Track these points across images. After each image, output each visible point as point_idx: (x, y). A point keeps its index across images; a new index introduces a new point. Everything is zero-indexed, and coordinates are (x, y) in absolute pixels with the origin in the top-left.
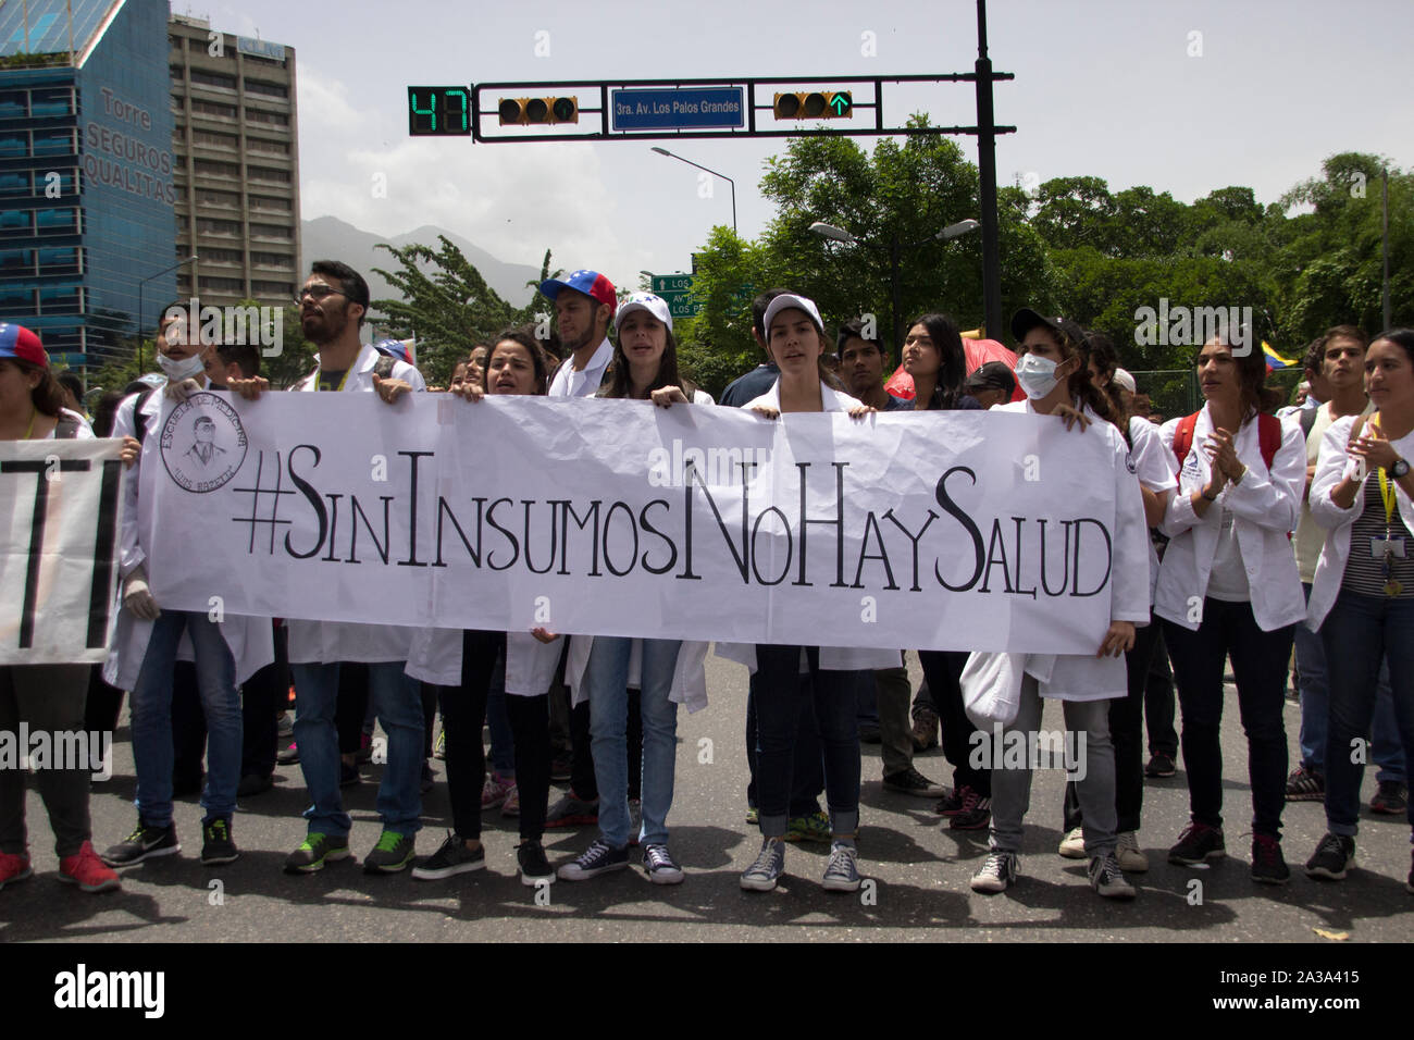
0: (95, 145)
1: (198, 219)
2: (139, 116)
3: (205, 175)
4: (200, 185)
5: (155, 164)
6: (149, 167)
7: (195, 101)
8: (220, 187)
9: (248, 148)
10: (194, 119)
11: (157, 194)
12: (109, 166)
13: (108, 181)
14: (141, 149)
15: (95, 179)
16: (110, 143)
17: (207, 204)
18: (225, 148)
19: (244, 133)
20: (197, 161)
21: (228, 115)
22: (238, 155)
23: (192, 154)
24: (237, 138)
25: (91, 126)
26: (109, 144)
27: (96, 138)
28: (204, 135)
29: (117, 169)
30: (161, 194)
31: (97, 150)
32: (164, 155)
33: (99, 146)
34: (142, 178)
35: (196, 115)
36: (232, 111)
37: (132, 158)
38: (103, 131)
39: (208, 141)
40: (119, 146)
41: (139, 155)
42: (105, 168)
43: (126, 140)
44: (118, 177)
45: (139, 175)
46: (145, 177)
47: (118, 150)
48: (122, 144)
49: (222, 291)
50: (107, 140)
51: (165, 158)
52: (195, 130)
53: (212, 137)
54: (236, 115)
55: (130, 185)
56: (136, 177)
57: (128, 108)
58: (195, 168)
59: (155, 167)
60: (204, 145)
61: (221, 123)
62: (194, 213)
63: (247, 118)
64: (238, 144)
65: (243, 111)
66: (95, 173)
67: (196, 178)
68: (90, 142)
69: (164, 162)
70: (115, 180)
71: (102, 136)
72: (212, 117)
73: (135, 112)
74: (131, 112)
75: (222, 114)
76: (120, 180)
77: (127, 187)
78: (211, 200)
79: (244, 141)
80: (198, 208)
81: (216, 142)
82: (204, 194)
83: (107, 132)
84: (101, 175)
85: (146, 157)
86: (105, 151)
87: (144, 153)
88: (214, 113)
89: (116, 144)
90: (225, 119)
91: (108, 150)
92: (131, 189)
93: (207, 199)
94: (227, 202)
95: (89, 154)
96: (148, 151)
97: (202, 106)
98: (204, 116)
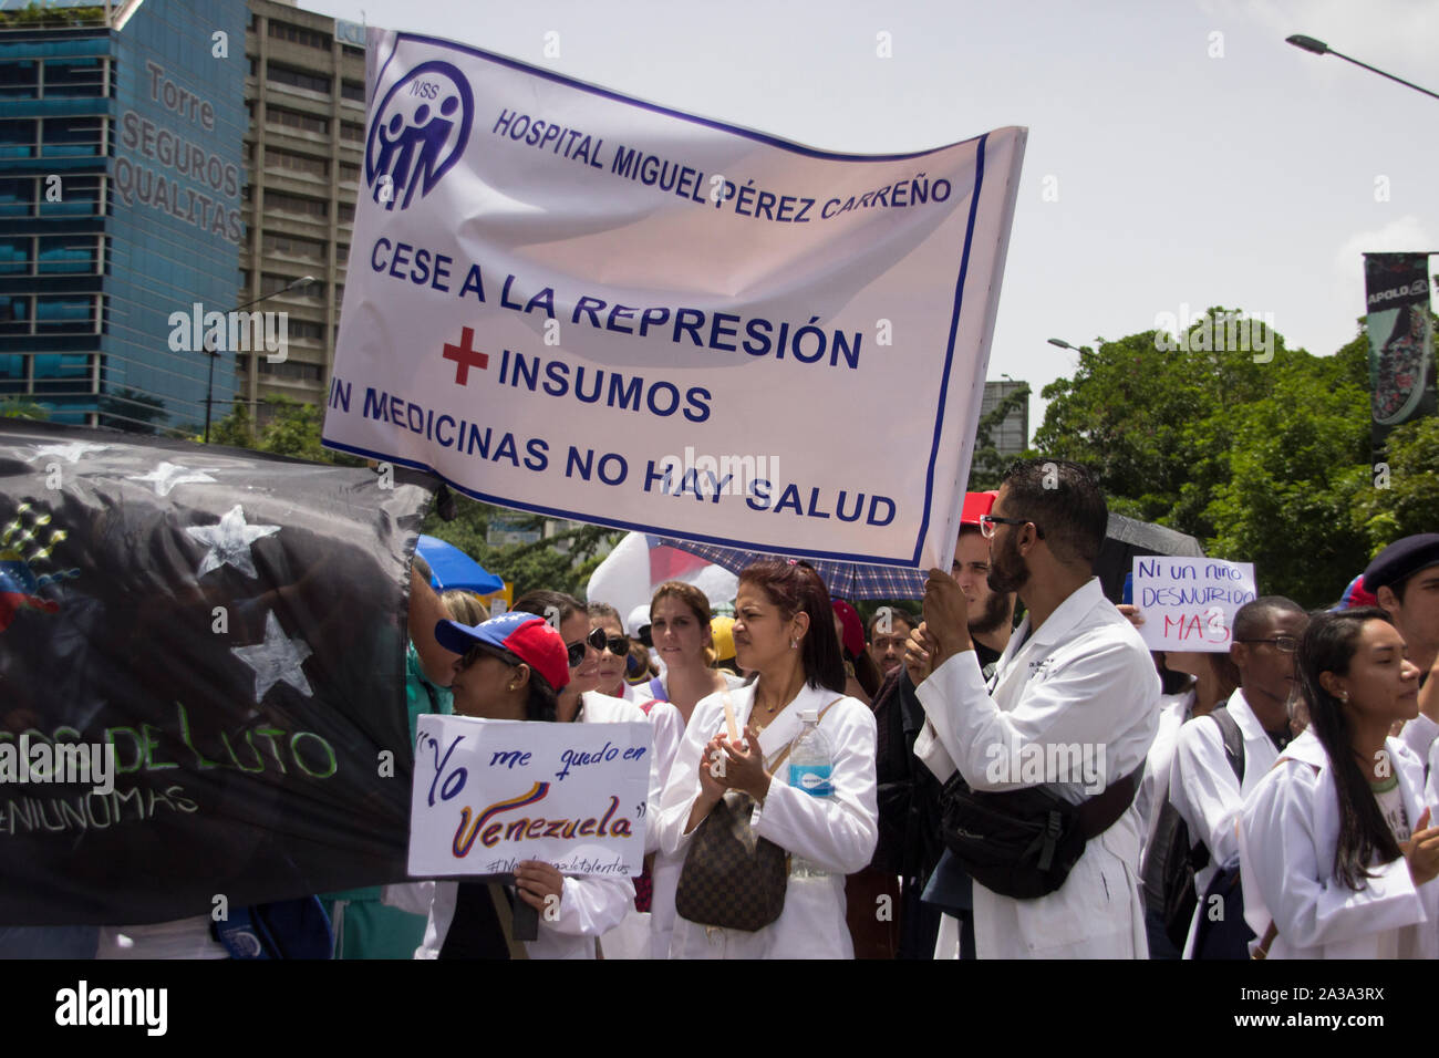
0: (133, 144)
1: (264, 275)
2: (197, 108)
3: (278, 213)
4: (270, 227)
5: (216, 182)
6: (207, 184)
7: (271, 107)
8: (298, 231)
9: (342, 178)
10: (267, 133)
11: (216, 225)
12: (150, 177)
13: (147, 199)
14: (198, 156)
15: (129, 194)
16: (154, 144)
17: (278, 255)
18: (308, 177)
19: (337, 156)
20: (267, 191)
21: (316, 130)
22: (327, 187)
23: (262, 183)
24: (326, 162)
25: (129, 117)
26: (152, 146)
27: (134, 135)
28: (281, 158)
29: (161, 183)
30: (223, 227)
31: (134, 153)
32: (230, 168)
33: (138, 147)
34: (196, 199)
35: (270, 127)
36: (322, 125)
37: (183, 170)
38: (146, 126)
39: (285, 165)
40: (167, 150)
41: (195, 165)
42: (144, 181)
43: (177, 141)
44: (162, 195)
45: (192, 194)
46: (201, 198)
47: (165, 155)
48: (172, 146)
49: (292, 380)
50: (150, 139)
51: (231, 173)
52: (269, 148)
53: (292, 160)
54: (327, 131)
55: (179, 209)
56: (188, 196)
57: (184, 96)
58: (265, 201)
59: (215, 186)
60: (279, 171)
61: (306, 141)
62: (259, 266)
63: (343, 135)
64: (327, 172)
65: (337, 124)
66: (130, 185)
67: (265, 218)
68: (126, 140)
69: (229, 179)
70: (158, 199)
71: (144, 132)
72: (292, 132)
73: (194, 102)
74: (188, 101)
75: (309, 128)
76: (163, 200)
77: (175, 212)
78: (284, 250)
79: (335, 167)
80: (265, 260)
81: (296, 168)
82: (275, 241)
83: (151, 128)
84: (139, 190)
85: (205, 169)
86: (146, 156)
87: (202, 164)
88: (296, 125)
89: (163, 147)
90: (311, 136)
91: (150, 153)
92: (181, 214)
93: (278, 248)
94: (306, 253)
95: (123, 156)
96: (207, 161)
97: (281, 116)
98: (281, 129)
